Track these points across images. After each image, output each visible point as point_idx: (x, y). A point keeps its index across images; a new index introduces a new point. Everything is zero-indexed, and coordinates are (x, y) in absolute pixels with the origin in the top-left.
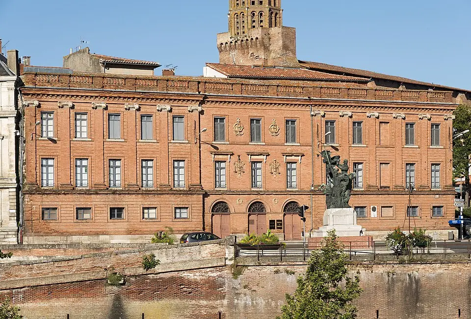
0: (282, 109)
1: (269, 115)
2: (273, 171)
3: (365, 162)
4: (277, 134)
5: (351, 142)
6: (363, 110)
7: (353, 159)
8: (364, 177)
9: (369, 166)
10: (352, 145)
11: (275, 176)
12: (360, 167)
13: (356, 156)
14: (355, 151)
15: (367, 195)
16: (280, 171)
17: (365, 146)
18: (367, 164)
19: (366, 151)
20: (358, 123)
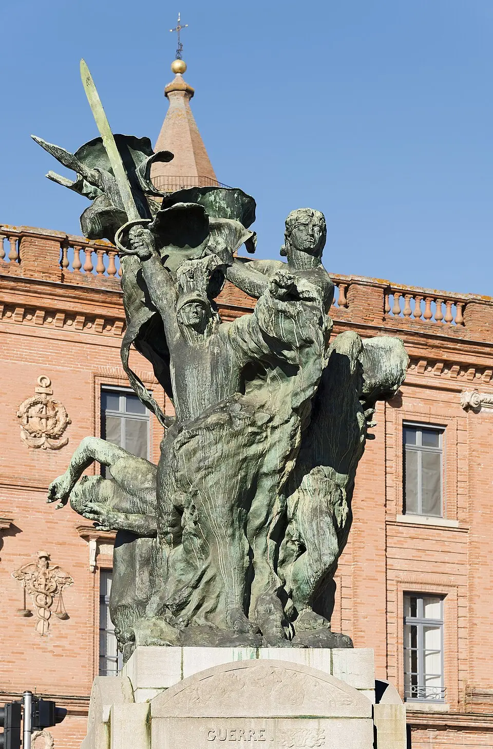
0: (83, 337)
1: (21, 358)
2: (32, 606)
3: (452, 593)
4: (58, 443)
5: (395, 505)
6: (447, 378)
7: (403, 576)
8: (451, 657)
9: (471, 610)
10: (401, 518)
11: (41, 626)
12: (432, 611)
13: (415, 566)
14: (410, 543)
15: (461, 734)
16: (67, 607)
17: (455, 524)
18: (462, 602)
19: (459, 548)
20: (424, 430)
